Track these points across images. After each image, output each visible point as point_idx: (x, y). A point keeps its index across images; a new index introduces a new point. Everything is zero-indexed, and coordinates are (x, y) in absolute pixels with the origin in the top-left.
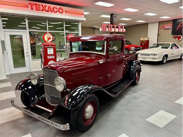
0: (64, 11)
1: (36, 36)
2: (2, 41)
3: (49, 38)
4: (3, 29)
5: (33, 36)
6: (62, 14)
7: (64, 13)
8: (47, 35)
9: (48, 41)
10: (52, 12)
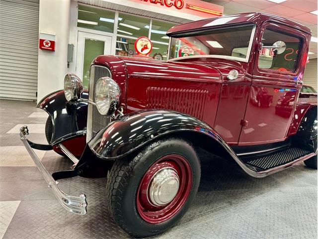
0: (185, 6)
1: (131, 52)
2: (69, 45)
3: (145, 48)
4: (78, 26)
5: (126, 50)
6: (180, 10)
7: (184, 9)
8: (142, 40)
9: (142, 51)
10: (161, 5)
